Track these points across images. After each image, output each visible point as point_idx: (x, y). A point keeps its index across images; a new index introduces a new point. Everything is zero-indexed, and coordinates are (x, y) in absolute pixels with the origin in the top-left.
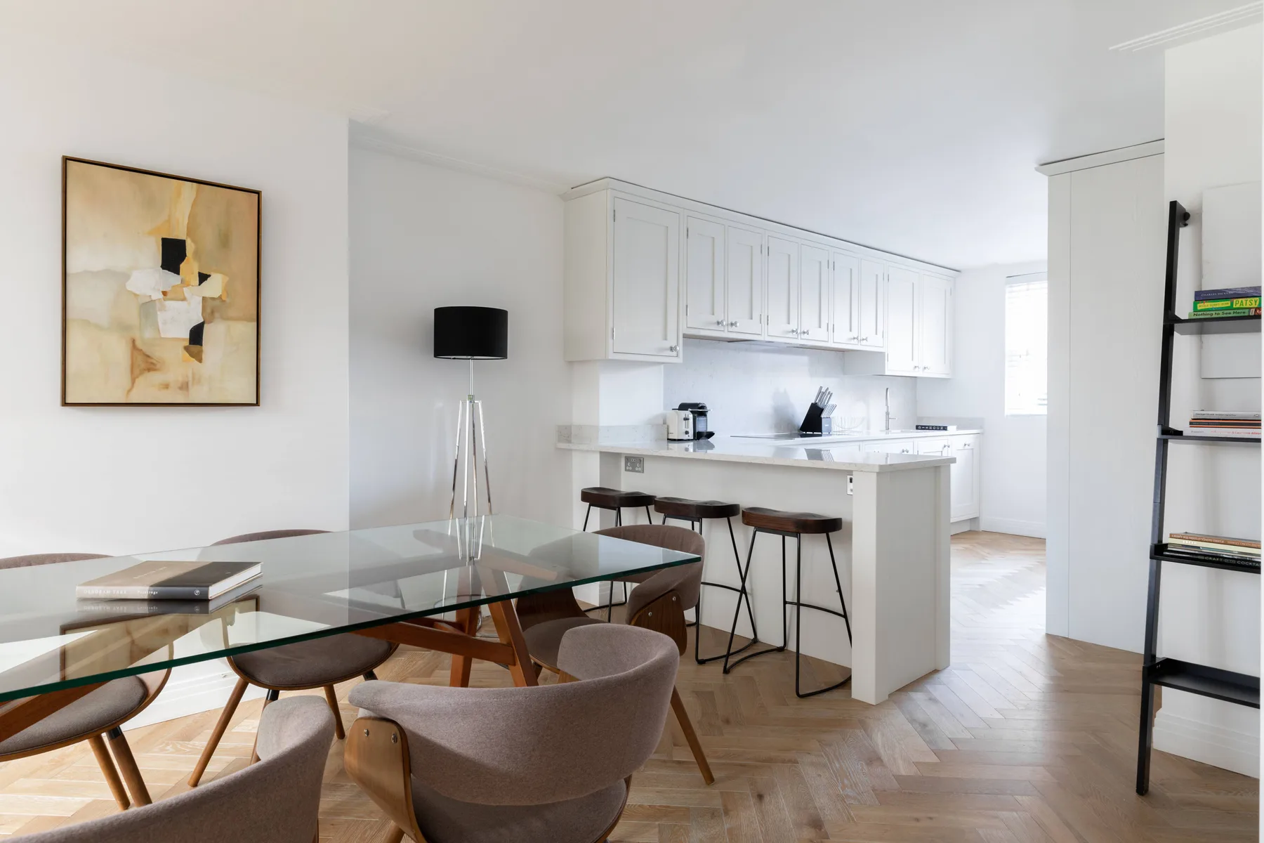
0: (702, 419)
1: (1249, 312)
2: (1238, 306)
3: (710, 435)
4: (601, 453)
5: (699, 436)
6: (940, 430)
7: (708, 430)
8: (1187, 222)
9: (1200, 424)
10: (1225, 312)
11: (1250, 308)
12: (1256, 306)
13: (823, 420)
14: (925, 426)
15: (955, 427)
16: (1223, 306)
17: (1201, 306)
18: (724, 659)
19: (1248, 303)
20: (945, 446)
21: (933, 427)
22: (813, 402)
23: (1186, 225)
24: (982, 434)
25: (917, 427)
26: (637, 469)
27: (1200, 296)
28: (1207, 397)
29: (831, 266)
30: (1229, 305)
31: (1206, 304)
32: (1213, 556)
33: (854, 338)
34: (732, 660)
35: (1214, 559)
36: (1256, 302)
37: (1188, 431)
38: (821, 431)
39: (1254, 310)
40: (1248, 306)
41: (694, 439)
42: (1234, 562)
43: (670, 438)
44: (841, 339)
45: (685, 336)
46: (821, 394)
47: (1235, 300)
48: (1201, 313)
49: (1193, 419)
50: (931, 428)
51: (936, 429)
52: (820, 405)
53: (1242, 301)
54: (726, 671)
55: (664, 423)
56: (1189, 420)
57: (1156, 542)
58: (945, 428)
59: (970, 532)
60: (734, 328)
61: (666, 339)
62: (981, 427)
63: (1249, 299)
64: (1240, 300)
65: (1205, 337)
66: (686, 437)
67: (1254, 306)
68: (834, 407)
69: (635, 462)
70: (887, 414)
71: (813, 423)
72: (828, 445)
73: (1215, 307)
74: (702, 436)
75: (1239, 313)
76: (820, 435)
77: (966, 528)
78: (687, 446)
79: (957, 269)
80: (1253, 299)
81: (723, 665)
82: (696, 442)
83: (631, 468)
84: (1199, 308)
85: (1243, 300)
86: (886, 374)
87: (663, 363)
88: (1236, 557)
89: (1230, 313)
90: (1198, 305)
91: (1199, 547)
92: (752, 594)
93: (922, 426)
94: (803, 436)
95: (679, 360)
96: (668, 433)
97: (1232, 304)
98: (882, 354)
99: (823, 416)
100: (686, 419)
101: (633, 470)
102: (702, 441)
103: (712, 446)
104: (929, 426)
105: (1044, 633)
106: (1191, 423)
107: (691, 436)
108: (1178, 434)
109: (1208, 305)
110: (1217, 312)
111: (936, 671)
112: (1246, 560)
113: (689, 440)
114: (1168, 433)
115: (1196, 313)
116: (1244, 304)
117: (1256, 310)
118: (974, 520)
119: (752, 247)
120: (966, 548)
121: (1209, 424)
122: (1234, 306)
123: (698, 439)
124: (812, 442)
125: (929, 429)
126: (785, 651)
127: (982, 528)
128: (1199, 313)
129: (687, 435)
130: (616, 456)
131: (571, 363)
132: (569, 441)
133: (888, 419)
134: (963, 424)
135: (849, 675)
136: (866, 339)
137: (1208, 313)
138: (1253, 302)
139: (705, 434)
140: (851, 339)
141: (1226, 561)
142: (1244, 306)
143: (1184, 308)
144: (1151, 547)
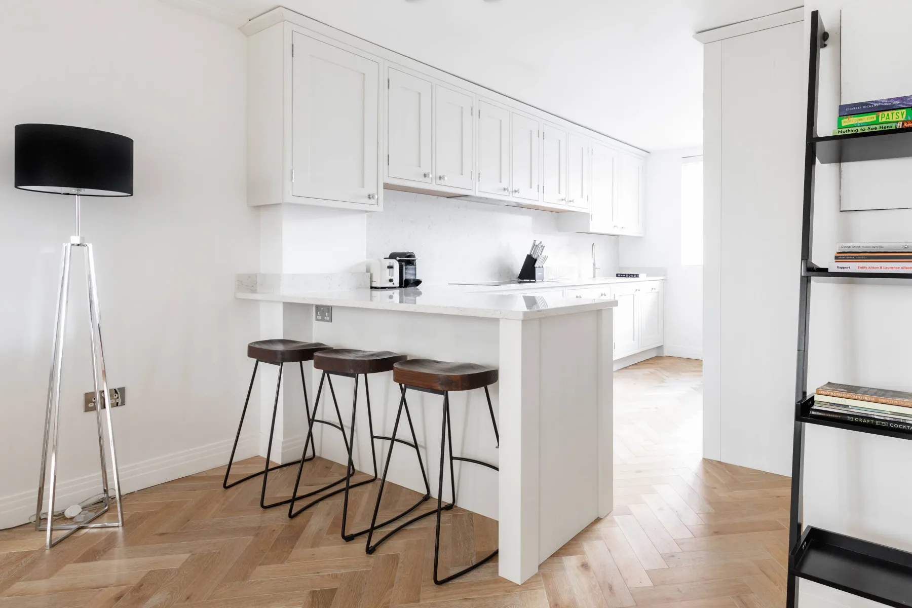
0: (410, 267)
1: (896, 126)
2: (884, 120)
3: (418, 282)
4: (284, 303)
5: (405, 283)
6: (633, 277)
7: (417, 278)
8: (826, 43)
9: (845, 258)
10: (871, 127)
11: (897, 122)
12: (903, 119)
13: (536, 268)
14: (623, 274)
15: (645, 275)
16: (869, 121)
17: (847, 121)
18: (367, 535)
19: (895, 116)
20: (636, 290)
21: (628, 275)
22: (529, 254)
23: (825, 46)
24: (666, 280)
25: (617, 275)
26: (325, 318)
27: (846, 111)
28: (845, 232)
29: (541, 135)
30: (875, 119)
31: (851, 119)
32: (863, 417)
33: (562, 200)
34: (377, 537)
35: (865, 421)
36: (902, 115)
37: (833, 267)
38: (535, 279)
39: (901, 123)
40: (895, 120)
41: (401, 286)
42: (886, 424)
43: (373, 286)
44: (550, 200)
45: (387, 187)
46: (535, 246)
47: (881, 114)
48: (845, 130)
49: (838, 253)
50: (627, 276)
51: (631, 277)
52: (535, 257)
53: (888, 115)
54: (370, 551)
55: (368, 271)
56: (834, 254)
57: (800, 398)
58: (637, 276)
59: (658, 358)
60: (442, 182)
61: (363, 187)
62: (664, 276)
63: (895, 112)
64: (886, 113)
65: (845, 165)
66: (391, 285)
67: (901, 119)
68: (546, 258)
69: (324, 312)
70: (594, 265)
71: (529, 272)
72: (540, 290)
73: (860, 122)
74: (408, 284)
75: (885, 127)
76: (535, 282)
77: (654, 355)
78: (392, 294)
79: (648, 151)
80: (900, 111)
81: (365, 544)
82: (403, 289)
83: (320, 318)
84: (843, 125)
85: (890, 112)
86: (591, 231)
87: (367, 212)
88: (888, 419)
89: (876, 128)
90: (842, 121)
91: (847, 406)
92: (425, 448)
93: (620, 274)
94: (520, 282)
95: (380, 208)
96: (371, 281)
97: (878, 118)
98: (587, 214)
99: (536, 266)
100: (390, 267)
101: (323, 320)
102: (409, 289)
103: (420, 294)
104: (625, 274)
105: (701, 458)
106: (836, 258)
107: (397, 282)
108: (823, 272)
109: (853, 120)
110: (863, 128)
111: (598, 520)
112: (899, 423)
113: (395, 288)
114: (812, 271)
115: (840, 130)
116: (891, 117)
117: (903, 124)
118: (660, 348)
119: (462, 108)
120: (652, 373)
121: (855, 258)
122: (880, 121)
123: (406, 286)
124: (528, 288)
125: (625, 277)
126: (454, 508)
127: (666, 353)
128: (843, 130)
129: (392, 283)
130: (305, 307)
131: (258, 207)
132: (254, 291)
133: (595, 268)
134: (651, 272)
135: (495, 550)
136: (573, 201)
137: (853, 129)
138: (900, 115)
139: (412, 282)
140: (560, 200)
141: (877, 423)
142: (891, 120)
143: (826, 126)
144: (797, 406)
